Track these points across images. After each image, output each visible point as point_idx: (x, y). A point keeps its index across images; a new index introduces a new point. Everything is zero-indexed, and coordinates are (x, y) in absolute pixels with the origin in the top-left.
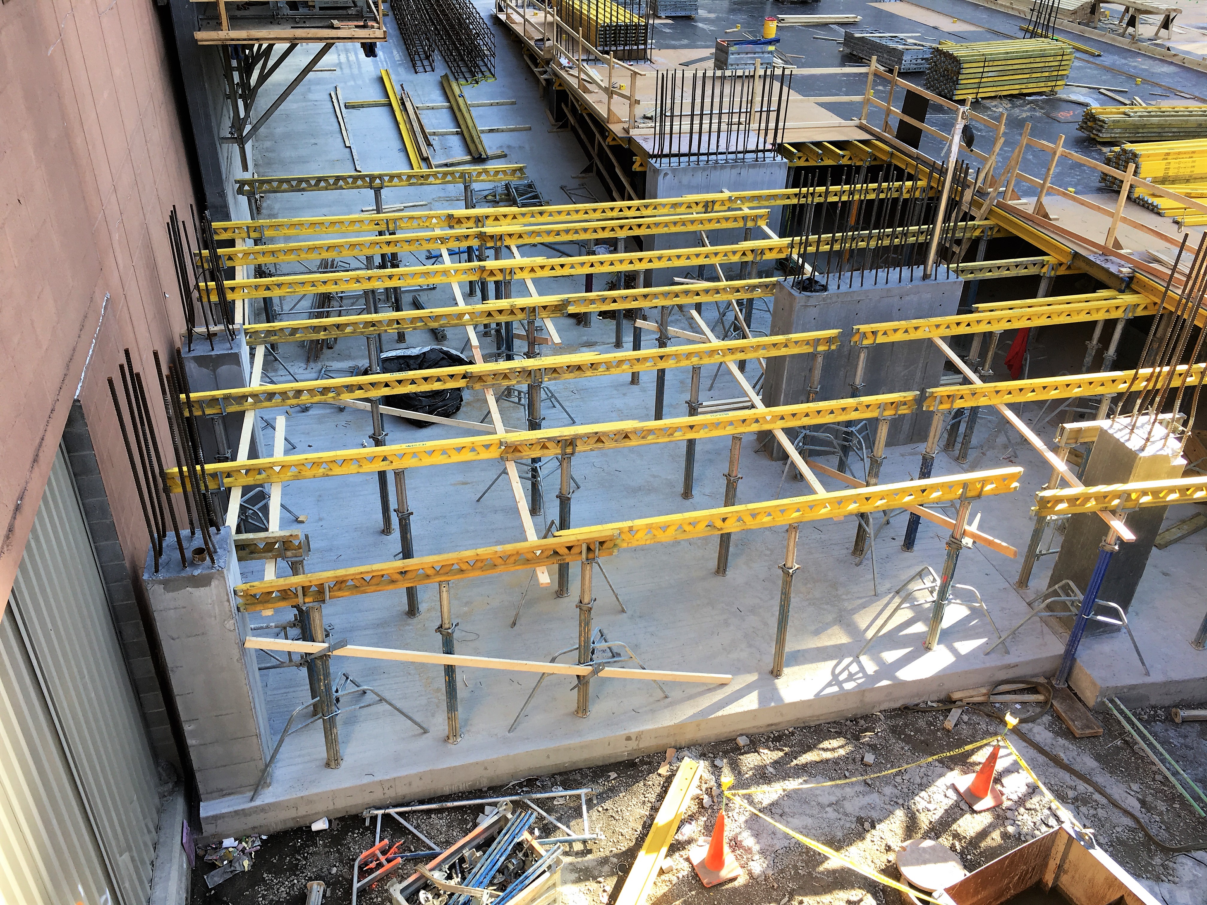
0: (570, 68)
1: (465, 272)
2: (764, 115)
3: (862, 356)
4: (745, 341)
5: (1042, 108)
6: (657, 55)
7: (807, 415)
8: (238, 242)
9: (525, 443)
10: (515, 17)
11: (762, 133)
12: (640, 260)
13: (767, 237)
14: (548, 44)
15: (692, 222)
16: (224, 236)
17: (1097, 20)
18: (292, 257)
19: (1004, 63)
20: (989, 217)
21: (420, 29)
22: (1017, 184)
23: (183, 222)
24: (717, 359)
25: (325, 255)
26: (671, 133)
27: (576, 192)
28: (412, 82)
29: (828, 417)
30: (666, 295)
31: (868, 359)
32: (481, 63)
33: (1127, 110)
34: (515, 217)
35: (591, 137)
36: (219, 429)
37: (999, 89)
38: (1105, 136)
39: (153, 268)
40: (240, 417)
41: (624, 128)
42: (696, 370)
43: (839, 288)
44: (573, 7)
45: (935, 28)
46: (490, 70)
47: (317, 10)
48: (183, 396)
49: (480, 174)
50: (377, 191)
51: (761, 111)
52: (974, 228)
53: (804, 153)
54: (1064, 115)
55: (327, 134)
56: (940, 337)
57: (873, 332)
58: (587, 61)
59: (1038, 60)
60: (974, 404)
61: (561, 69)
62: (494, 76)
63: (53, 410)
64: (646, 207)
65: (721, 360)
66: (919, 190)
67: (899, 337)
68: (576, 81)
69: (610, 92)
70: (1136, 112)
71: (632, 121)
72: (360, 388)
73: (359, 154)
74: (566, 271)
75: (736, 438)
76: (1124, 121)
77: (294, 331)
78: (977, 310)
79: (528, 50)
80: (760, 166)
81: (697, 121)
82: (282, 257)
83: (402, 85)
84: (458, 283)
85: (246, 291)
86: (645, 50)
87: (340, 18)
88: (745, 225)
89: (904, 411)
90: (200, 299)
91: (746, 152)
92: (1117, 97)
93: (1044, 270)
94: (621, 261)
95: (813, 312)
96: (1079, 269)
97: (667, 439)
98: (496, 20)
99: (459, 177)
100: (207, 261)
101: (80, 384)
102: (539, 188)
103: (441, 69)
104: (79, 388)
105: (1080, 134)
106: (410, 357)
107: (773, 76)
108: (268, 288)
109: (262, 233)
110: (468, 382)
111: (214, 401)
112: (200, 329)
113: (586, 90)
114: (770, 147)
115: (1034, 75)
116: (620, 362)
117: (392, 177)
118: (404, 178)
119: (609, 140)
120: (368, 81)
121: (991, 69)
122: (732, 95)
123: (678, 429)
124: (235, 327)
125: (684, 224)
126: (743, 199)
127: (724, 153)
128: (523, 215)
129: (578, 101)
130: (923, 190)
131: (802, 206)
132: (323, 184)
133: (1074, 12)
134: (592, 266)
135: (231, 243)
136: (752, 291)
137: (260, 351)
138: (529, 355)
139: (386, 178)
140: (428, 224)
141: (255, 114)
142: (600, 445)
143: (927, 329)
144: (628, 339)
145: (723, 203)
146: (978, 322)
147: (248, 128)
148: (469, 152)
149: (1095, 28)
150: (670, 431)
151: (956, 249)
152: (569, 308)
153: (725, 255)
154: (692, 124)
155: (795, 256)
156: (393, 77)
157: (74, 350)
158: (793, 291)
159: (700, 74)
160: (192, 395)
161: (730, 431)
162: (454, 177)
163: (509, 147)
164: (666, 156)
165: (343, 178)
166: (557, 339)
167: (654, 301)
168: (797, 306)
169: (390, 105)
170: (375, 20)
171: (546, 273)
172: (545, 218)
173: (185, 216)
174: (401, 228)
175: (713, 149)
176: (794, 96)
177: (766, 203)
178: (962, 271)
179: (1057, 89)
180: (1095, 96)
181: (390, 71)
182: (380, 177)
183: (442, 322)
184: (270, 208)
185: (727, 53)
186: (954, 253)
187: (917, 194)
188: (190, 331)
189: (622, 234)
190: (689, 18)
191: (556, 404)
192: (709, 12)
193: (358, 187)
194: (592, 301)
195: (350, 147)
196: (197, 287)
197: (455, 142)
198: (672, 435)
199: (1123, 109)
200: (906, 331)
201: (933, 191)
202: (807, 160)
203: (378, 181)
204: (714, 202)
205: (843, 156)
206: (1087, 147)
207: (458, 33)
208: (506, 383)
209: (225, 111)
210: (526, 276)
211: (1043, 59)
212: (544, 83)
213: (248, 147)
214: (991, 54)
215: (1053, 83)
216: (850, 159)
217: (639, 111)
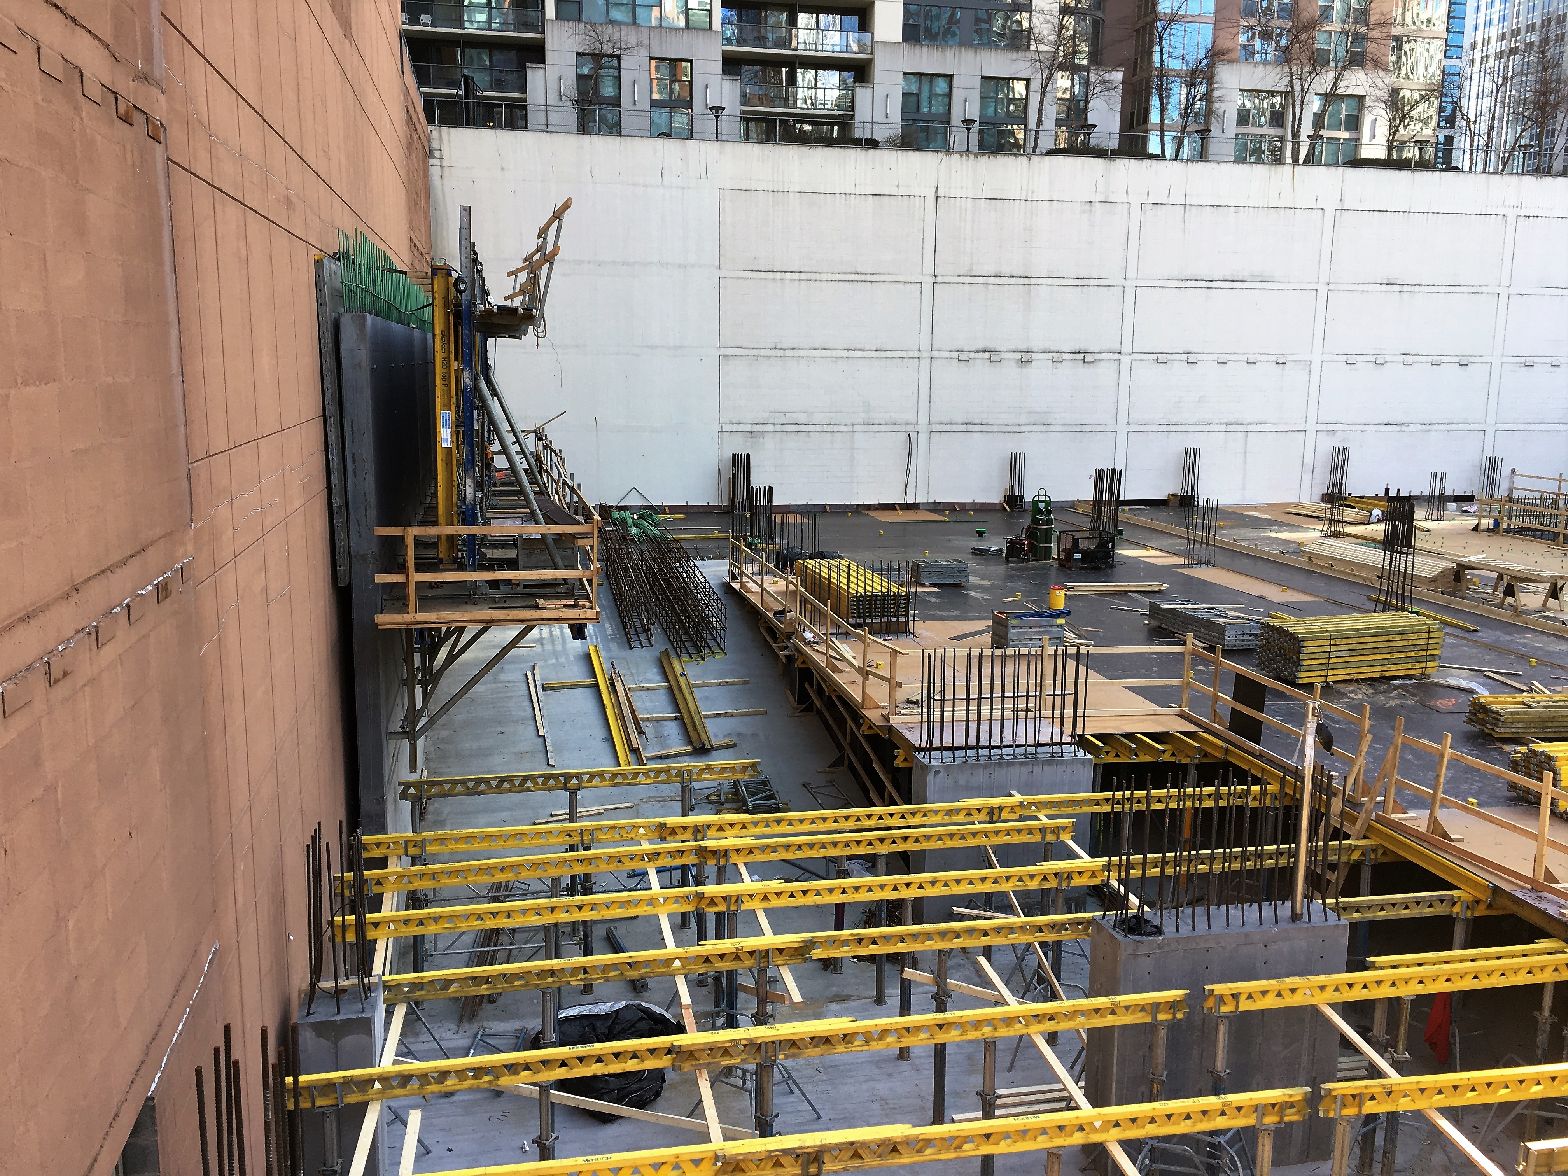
0: (817, 643)
1: (677, 900)
2: (1058, 699)
3: (1222, 1028)
4: (1054, 1004)
5: (1414, 695)
6: (920, 628)
7: (1153, 1120)
8: (392, 861)
9: (750, 1157)
10: (751, 585)
11: (1058, 722)
12: (908, 885)
13: (1072, 855)
14: (789, 615)
15: (974, 834)
16: (376, 853)
17: (1464, 589)
18: (457, 881)
19: (1354, 641)
20: (1368, 835)
21: (639, 599)
22: (1399, 792)
23: (328, 844)
24: (1017, 1030)
25: (500, 877)
26: (942, 721)
27: (822, 790)
28: (624, 659)
29: (1182, 1124)
30: (943, 934)
31: (1230, 1033)
32: (709, 637)
33: (1526, 700)
34: (744, 827)
35: (842, 723)
36: (331, 1128)
37: (1353, 671)
38: (1503, 731)
39: (279, 901)
40: (361, 1110)
41: (882, 715)
42: (989, 1045)
43: (1178, 931)
44: (820, 575)
45: (1261, 598)
46: (719, 645)
47: (520, 588)
48: (289, 1080)
49: (701, 771)
50: (573, 793)
51: (1054, 695)
52: (1351, 849)
53: (1113, 747)
54: (1444, 703)
55: (517, 721)
56: (1329, 1004)
57: (1232, 995)
58: (836, 635)
59: (1398, 637)
60: (1391, 1108)
61: (805, 644)
62: (723, 651)
63: (116, 1115)
64: (913, 814)
65: (1024, 1032)
66: (1268, 797)
67: (1269, 1002)
68: (824, 658)
69: (864, 673)
70: (1538, 702)
71: (893, 706)
72: (527, 1067)
73: (554, 745)
74: (810, 900)
75: (1052, 1154)
76: (1526, 713)
77: (447, 983)
78: (1373, 966)
79: (765, 622)
80: (1058, 763)
81: (974, 707)
82: (444, 881)
83: (612, 664)
84: (669, 915)
85: (392, 927)
86: (907, 622)
87: (546, 597)
88: (1044, 838)
89: (1291, 1116)
90: (332, 939)
91: (1037, 745)
92: (1510, 682)
93: (1457, 909)
94: (882, 887)
95: (1146, 964)
96: (1504, 908)
97: (953, 1155)
98: (728, 588)
99: (676, 776)
100: (349, 887)
101: (159, 1075)
102: (777, 786)
103: (660, 644)
104: (157, 1080)
105: (1469, 727)
106: (597, 1016)
107: (1065, 655)
108: (421, 923)
109: (423, 848)
110: (674, 1060)
111: (330, 1086)
112: (327, 984)
113: (836, 670)
114: (1069, 739)
115: (1396, 655)
116: (884, 1033)
117: (592, 776)
118: (607, 777)
119: (864, 728)
120: (572, 658)
121: (1340, 648)
122: (1017, 676)
123: (968, 1139)
124: (373, 980)
125: (963, 837)
126: (1038, 805)
127: (1010, 746)
128: (755, 824)
129: (825, 681)
130: (1275, 797)
131: (1117, 814)
132: (506, 785)
133: (1434, 580)
134: (844, 892)
135: (382, 863)
136: (1059, 931)
137: (400, 1012)
138: (760, 1019)
139: (585, 778)
140: (633, 836)
141: (434, 706)
142: (857, 1162)
143: (1308, 992)
144: (893, 994)
145: (1012, 810)
146: (1379, 983)
147: (423, 721)
148: (690, 742)
149: (1464, 598)
150: (956, 1142)
151: (1332, 877)
152: (814, 951)
153: (1020, 880)
154: (968, 710)
155: (1114, 883)
156: (603, 654)
157: (160, 1025)
158: (1114, 933)
159: (976, 653)
160: (302, 1078)
161: (1042, 1143)
162: (669, 776)
163: (739, 735)
164: (936, 749)
165: (533, 778)
166: (797, 997)
167: (928, 943)
168: (1124, 954)
169: (597, 686)
170: (588, 598)
171: (784, 902)
172: (784, 828)
173: (332, 837)
174: (599, 841)
175: (996, 740)
176: (1095, 678)
177: (1069, 811)
178: (1345, 909)
179: (1428, 671)
180: (1481, 681)
181: (600, 647)
182: (578, 776)
183: (643, 971)
184: (438, 813)
185: (1007, 627)
186: (1329, 881)
187: (1268, 803)
188: (313, 986)
189: (883, 849)
190: (958, 586)
191: (794, 1087)
192: (982, 579)
193: (549, 789)
194: (845, 943)
195: (544, 736)
196: (332, 923)
197: (672, 730)
198: (959, 1147)
199: (1520, 698)
200: (1279, 994)
201: (1288, 799)
202: (1117, 756)
203: (575, 781)
204: (1001, 809)
205: (1164, 752)
206: (1481, 745)
207: (683, 604)
208: (726, 1062)
209: (399, 701)
210: (757, 906)
211: (1405, 637)
212: (784, 660)
213: (420, 742)
214: (1337, 631)
215: (1423, 665)
216: (1173, 754)
217: (901, 695)
